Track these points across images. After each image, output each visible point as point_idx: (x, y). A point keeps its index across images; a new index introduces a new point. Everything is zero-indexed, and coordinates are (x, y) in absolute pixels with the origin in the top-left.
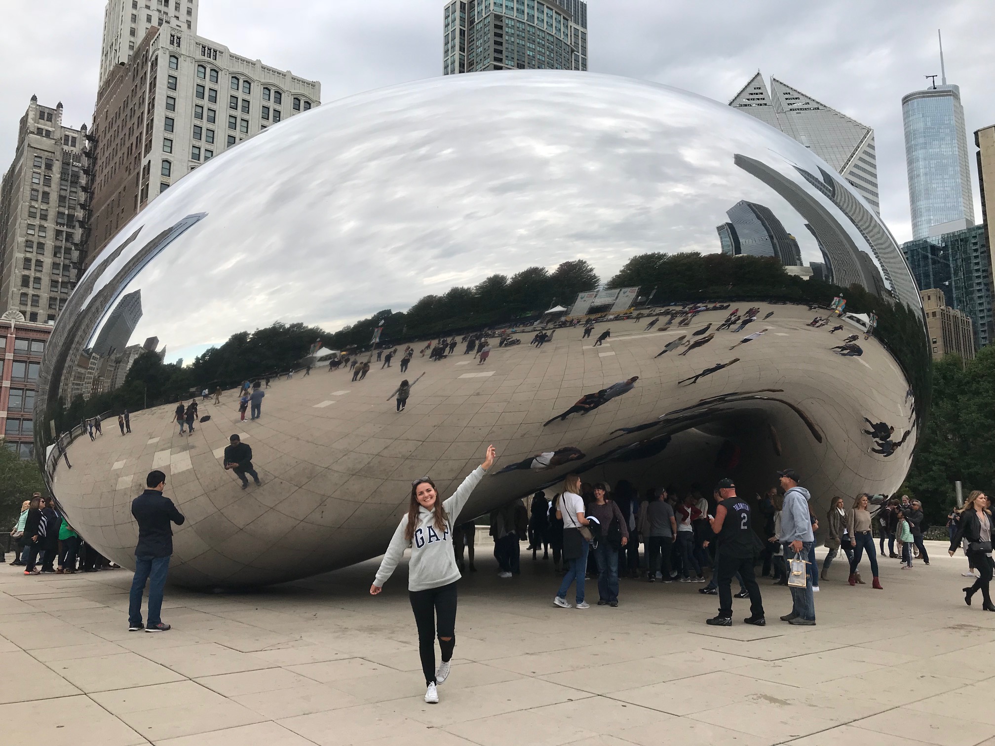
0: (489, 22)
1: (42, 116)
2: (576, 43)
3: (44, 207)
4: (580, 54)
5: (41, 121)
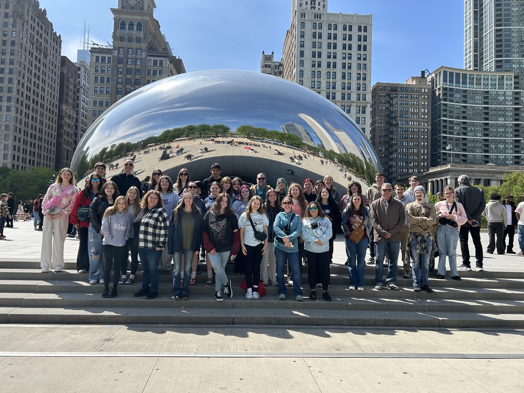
1: (266, 59)
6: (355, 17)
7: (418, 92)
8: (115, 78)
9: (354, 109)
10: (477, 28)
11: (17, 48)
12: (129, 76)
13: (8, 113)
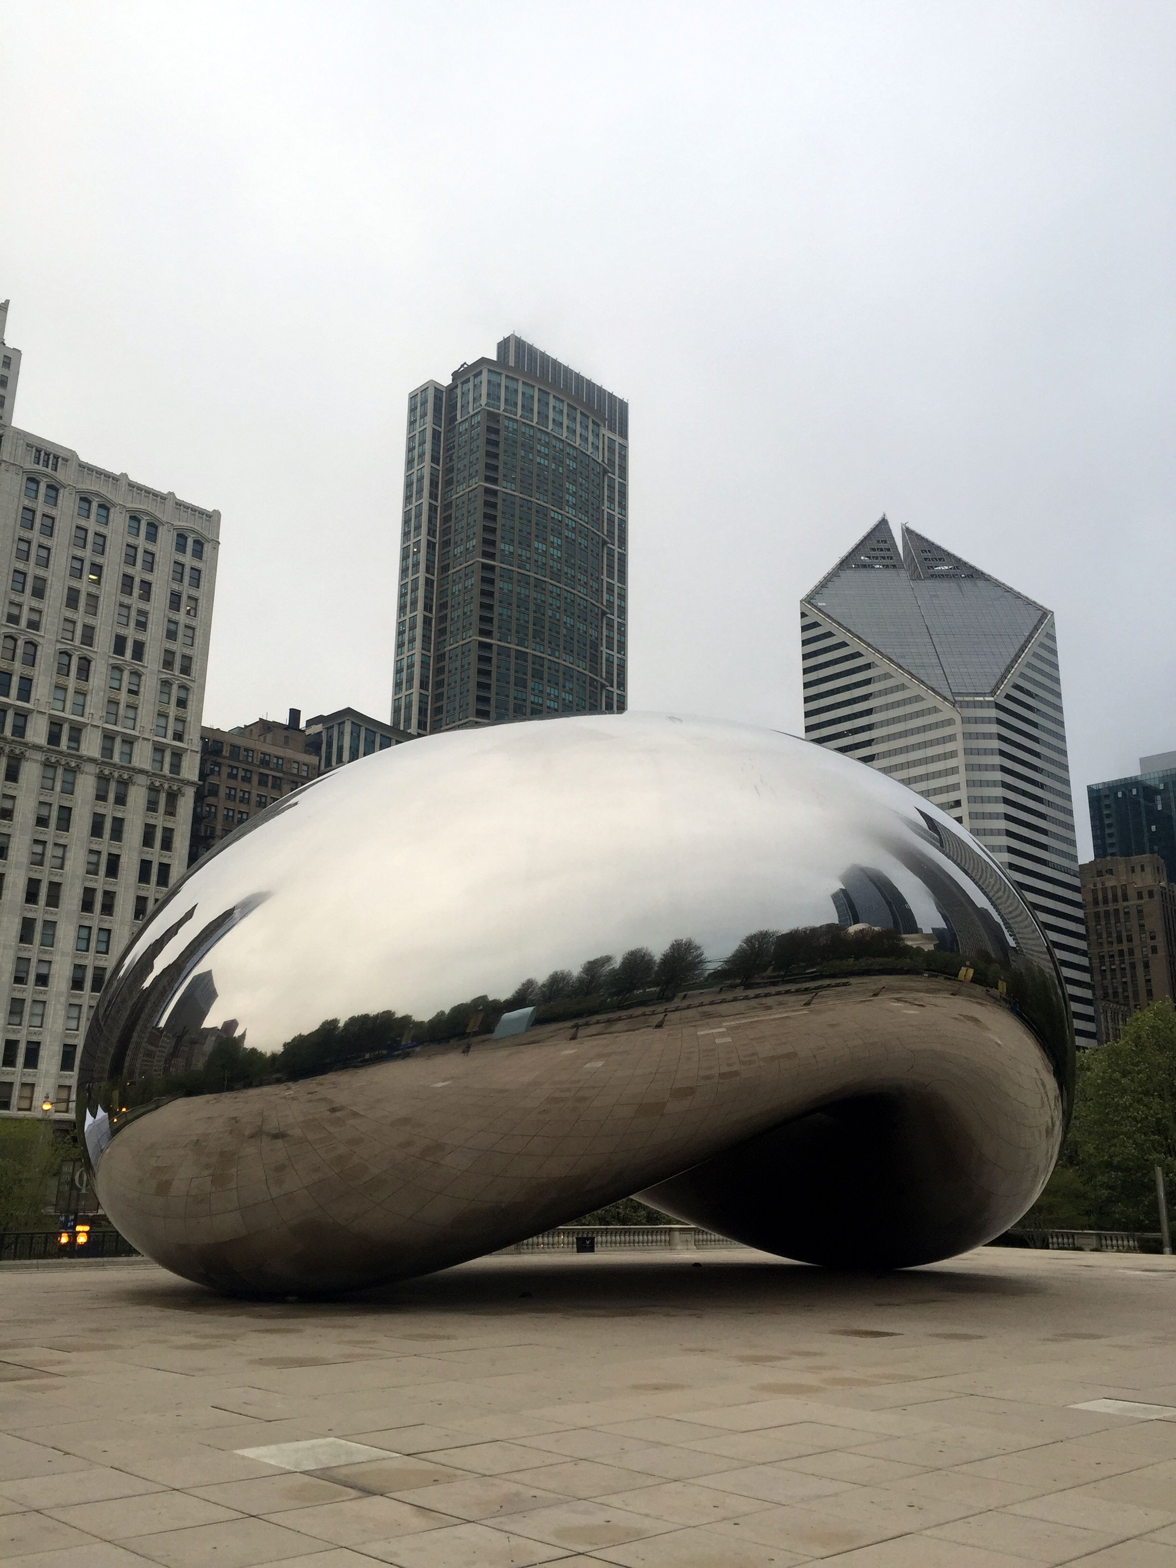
0: (478, 423)
2: (611, 463)
4: (616, 477)
6: (170, 504)
7: (282, 772)
9: (137, 796)
10: (430, 625)
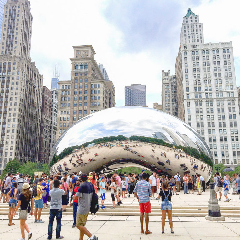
1: (165, 75)
3: (169, 98)
5: (165, 76)
6: (220, 44)
8: (73, 97)
11: (19, 85)
12: (81, 95)
13: (14, 123)
